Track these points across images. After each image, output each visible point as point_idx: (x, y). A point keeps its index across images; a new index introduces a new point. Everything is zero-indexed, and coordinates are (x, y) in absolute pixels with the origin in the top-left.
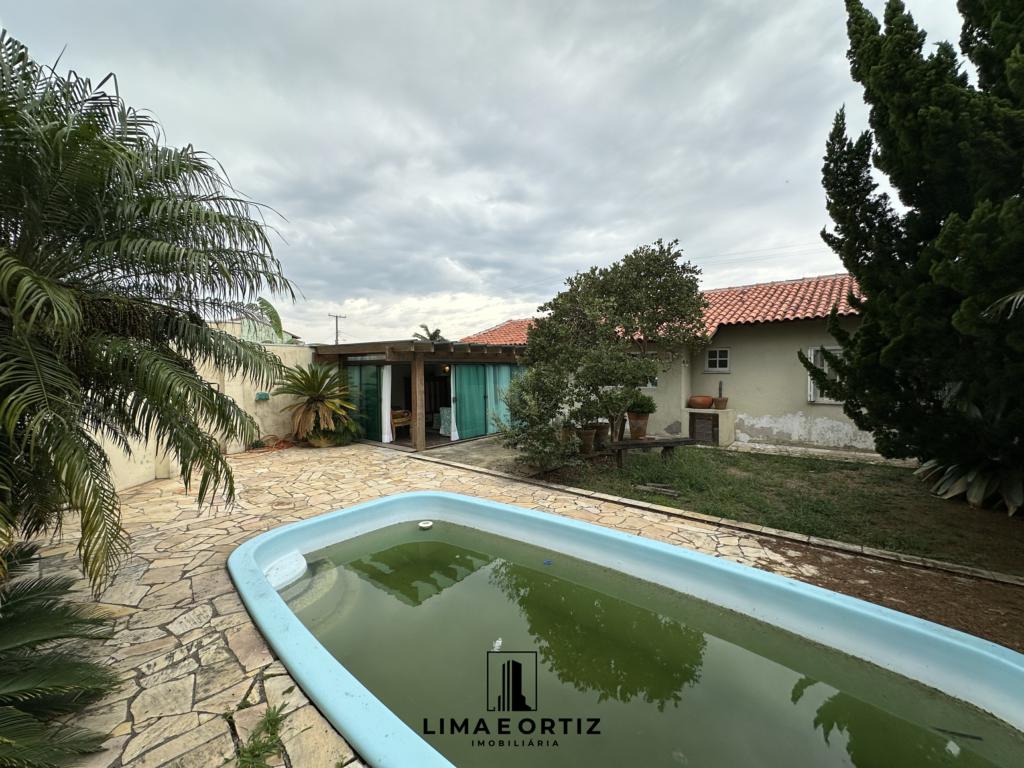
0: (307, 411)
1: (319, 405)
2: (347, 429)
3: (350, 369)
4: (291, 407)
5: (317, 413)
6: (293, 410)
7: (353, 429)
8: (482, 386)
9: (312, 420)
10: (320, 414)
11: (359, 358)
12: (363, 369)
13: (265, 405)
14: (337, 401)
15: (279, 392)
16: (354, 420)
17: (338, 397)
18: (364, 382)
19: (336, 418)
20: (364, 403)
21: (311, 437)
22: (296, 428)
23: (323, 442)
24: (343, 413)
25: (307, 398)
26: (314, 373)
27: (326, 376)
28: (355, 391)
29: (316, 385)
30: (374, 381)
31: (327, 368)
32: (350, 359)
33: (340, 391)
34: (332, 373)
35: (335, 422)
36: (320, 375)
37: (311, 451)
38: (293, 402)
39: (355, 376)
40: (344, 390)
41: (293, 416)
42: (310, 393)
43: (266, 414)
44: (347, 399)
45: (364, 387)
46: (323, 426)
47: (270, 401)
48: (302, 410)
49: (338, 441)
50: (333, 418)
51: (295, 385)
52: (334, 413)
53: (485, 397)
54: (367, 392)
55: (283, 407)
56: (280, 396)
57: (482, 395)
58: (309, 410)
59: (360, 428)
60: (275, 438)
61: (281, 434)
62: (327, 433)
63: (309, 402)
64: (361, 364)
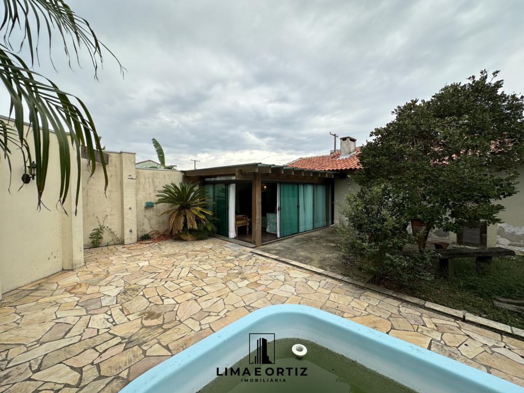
0: (179, 215)
1: (187, 211)
2: (205, 228)
3: (206, 187)
4: (168, 212)
5: (185, 216)
6: (170, 214)
7: (209, 228)
8: (296, 199)
9: (182, 221)
10: (187, 217)
11: (213, 179)
12: (216, 186)
13: (151, 210)
14: (199, 209)
15: (160, 201)
16: (210, 221)
17: (200, 206)
18: (216, 195)
19: (198, 221)
20: (216, 209)
21: (181, 234)
22: (171, 227)
23: (189, 237)
24: (202, 217)
25: (178, 206)
26: (183, 188)
27: (191, 191)
28: (210, 202)
29: (185, 197)
30: (223, 195)
31: (191, 186)
32: (207, 179)
33: (200, 201)
34: (196, 188)
35: (197, 223)
36: (188, 190)
37: (181, 244)
38: (169, 209)
39: (210, 191)
40: (203, 201)
41: (170, 218)
42: (181, 202)
43: (152, 216)
44: (205, 207)
45: (216, 199)
46: (189, 226)
47: (155, 207)
48: (175, 215)
49: (200, 236)
50: (196, 220)
51: (171, 197)
52: (197, 217)
53: (298, 207)
54: (218, 201)
55: (163, 212)
56: (161, 204)
57: (296, 205)
58: (180, 214)
59: (213, 227)
60: (158, 233)
61: (162, 230)
62: (192, 231)
63: (180, 209)
64: (214, 183)
